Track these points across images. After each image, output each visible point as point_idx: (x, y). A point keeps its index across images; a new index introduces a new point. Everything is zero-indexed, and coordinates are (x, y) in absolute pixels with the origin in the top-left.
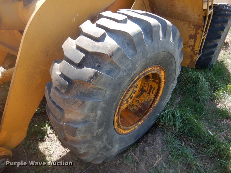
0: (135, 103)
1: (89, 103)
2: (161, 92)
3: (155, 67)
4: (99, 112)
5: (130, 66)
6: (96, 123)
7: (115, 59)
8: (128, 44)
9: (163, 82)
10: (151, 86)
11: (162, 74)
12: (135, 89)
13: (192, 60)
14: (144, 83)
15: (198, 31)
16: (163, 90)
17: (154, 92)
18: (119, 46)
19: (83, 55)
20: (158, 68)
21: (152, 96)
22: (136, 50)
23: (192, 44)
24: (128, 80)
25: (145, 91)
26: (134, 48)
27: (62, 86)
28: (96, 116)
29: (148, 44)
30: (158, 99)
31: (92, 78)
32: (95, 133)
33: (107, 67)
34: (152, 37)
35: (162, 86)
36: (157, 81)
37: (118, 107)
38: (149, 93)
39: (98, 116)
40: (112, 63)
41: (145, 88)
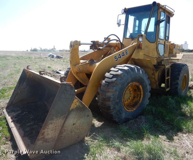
0: (131, 103)
1: (114, 88)
2: (142, 96)
3: (136, 82)
4: (117, 92)
5: (126, 79)
6: (116, 97)
7: (122, 76)
8: (125, 72)
9: (142, 91)
10: (138, 94)
11: (141, 87)
12: (131, 95)
13: (156, 85)
14: (135, 94)
15: (154, 71)
16: (143, 95)
17: (139, 97)
18: (122, 72)
19: (112, 76)
20: (138, 84)
21: (139, 98)
22: (128, 74)
23: (154, 77)
24: (126, 83)
25: (136, 97)
26: (127, 73)
27: (106, 85)
28: (116, 94)
29: (132, 73)
30: (141, 99)
31: (115, 80)
32: (116, 101)
33: (120, 78)
34: (133, 71)
35: (142, 93)
36: (139, 90)
37: (123, 95)
38: (137, 98)
39: (117, 94)
40: (121, 77)
41: (135, 96)
